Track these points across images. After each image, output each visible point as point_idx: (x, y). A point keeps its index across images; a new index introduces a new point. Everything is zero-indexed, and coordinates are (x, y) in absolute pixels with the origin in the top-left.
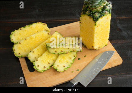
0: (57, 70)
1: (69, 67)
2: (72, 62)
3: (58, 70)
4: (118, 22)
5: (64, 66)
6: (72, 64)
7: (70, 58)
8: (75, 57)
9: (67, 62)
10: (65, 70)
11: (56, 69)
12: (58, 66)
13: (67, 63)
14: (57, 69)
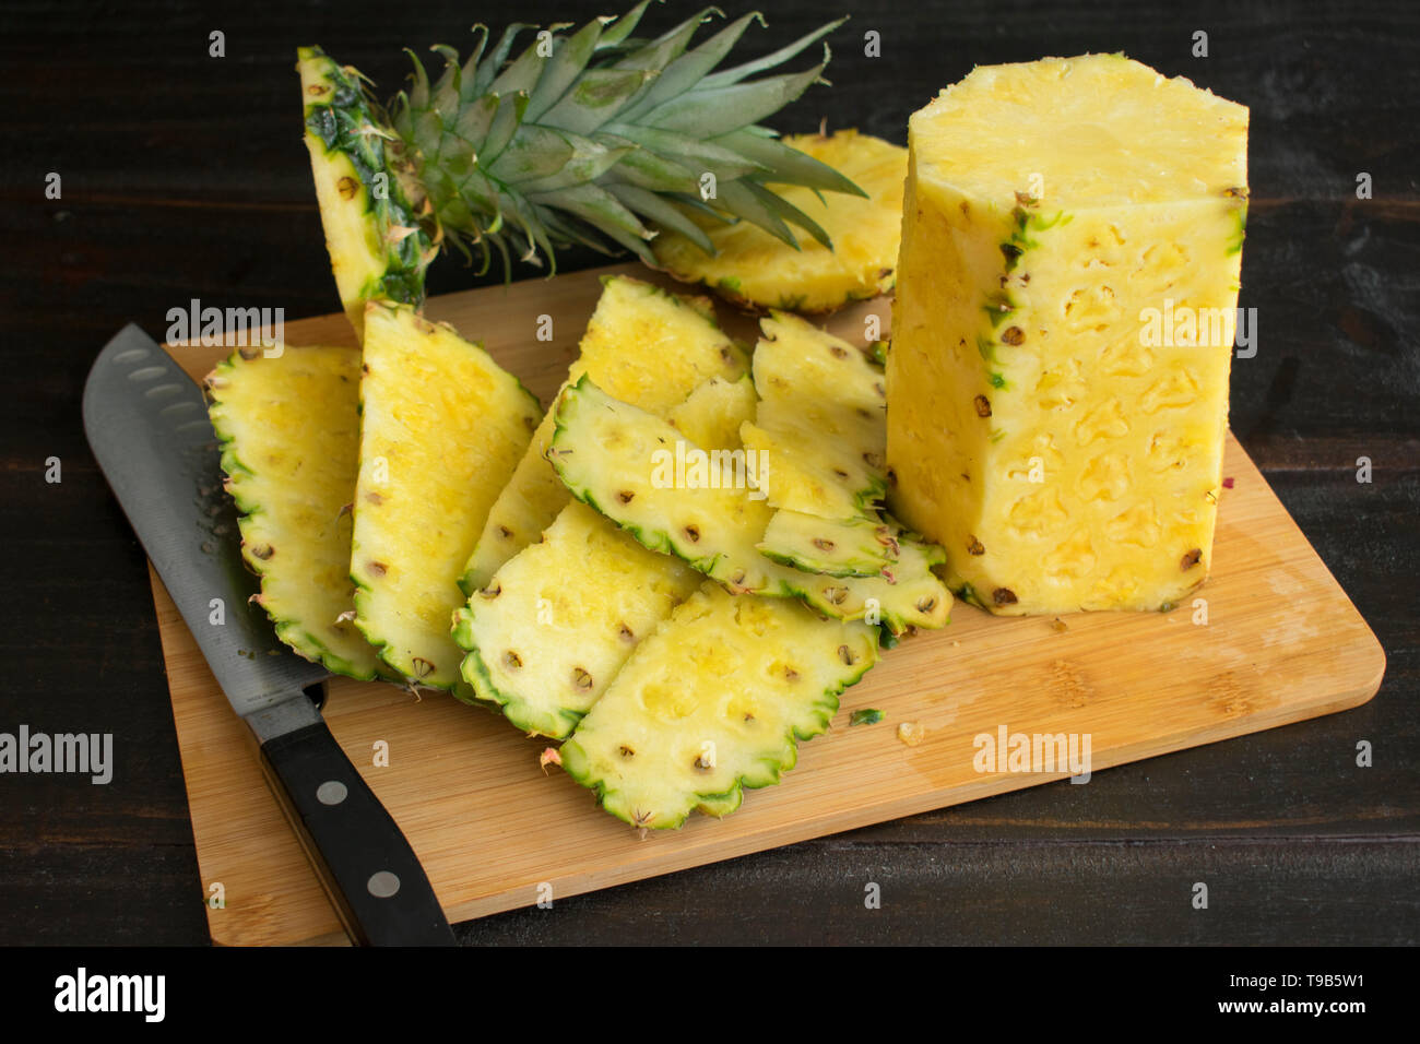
0: (599, 802)
1: (759, 772)
2: (806, 722)
3: (610, 804)
4: (1356, 246)
5: (699, 765)
6: (800, 739)
7: (791, 675)
8: (849, 673)
9: (748, 717)
10: (712, 805)
11: (589, 782)
12: (626, 752)
13: (741, 729)
14: (610, 783)
